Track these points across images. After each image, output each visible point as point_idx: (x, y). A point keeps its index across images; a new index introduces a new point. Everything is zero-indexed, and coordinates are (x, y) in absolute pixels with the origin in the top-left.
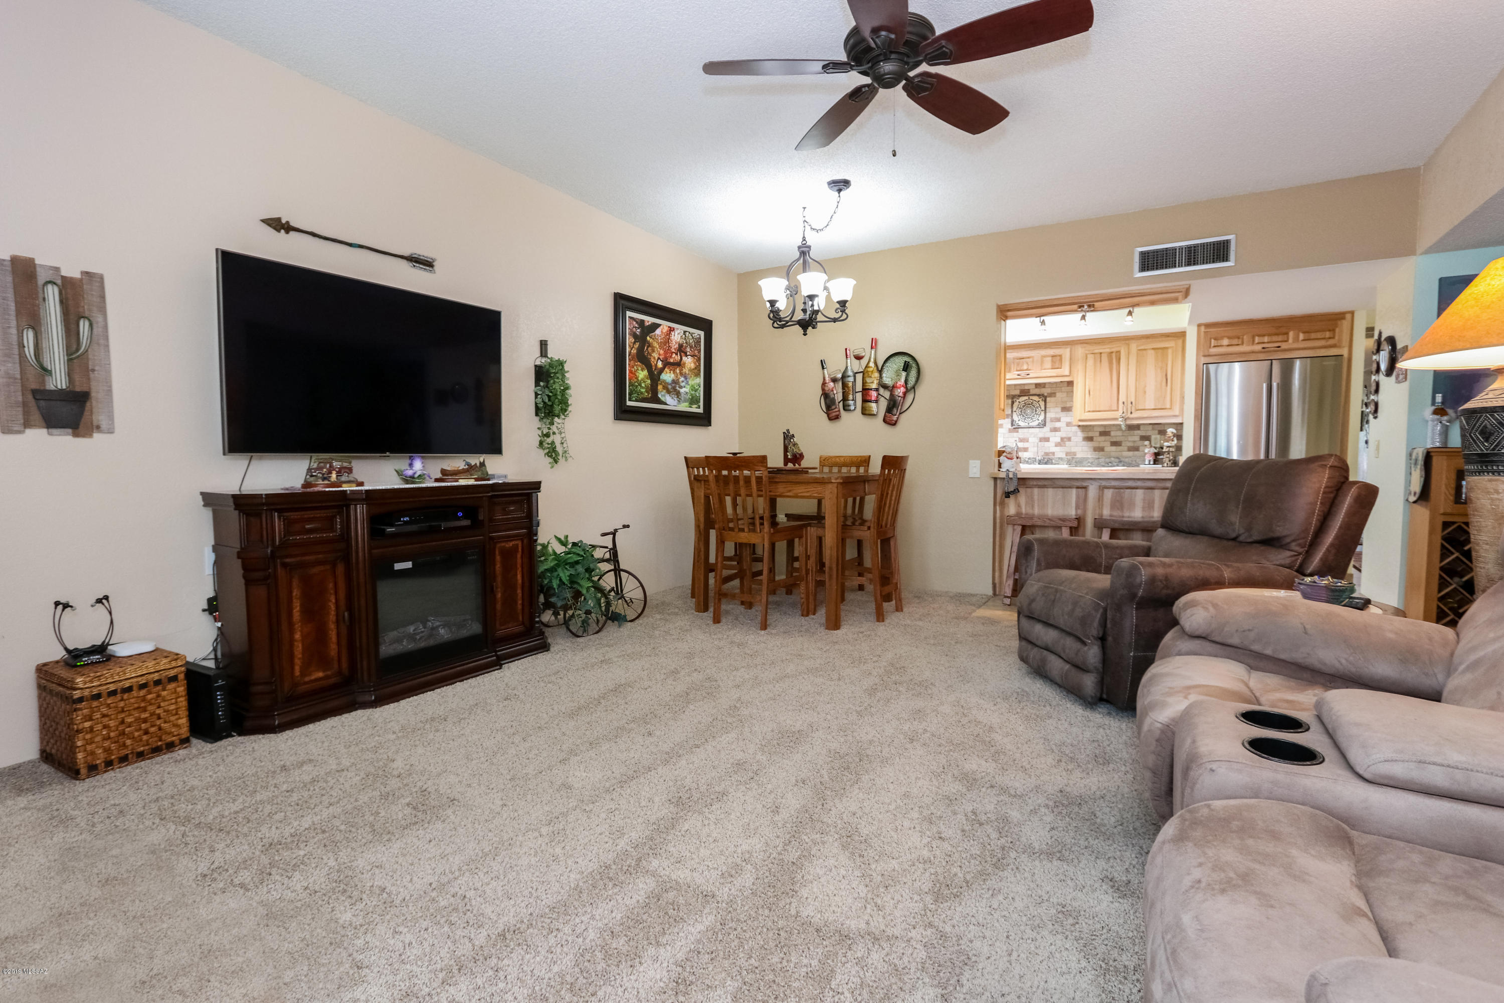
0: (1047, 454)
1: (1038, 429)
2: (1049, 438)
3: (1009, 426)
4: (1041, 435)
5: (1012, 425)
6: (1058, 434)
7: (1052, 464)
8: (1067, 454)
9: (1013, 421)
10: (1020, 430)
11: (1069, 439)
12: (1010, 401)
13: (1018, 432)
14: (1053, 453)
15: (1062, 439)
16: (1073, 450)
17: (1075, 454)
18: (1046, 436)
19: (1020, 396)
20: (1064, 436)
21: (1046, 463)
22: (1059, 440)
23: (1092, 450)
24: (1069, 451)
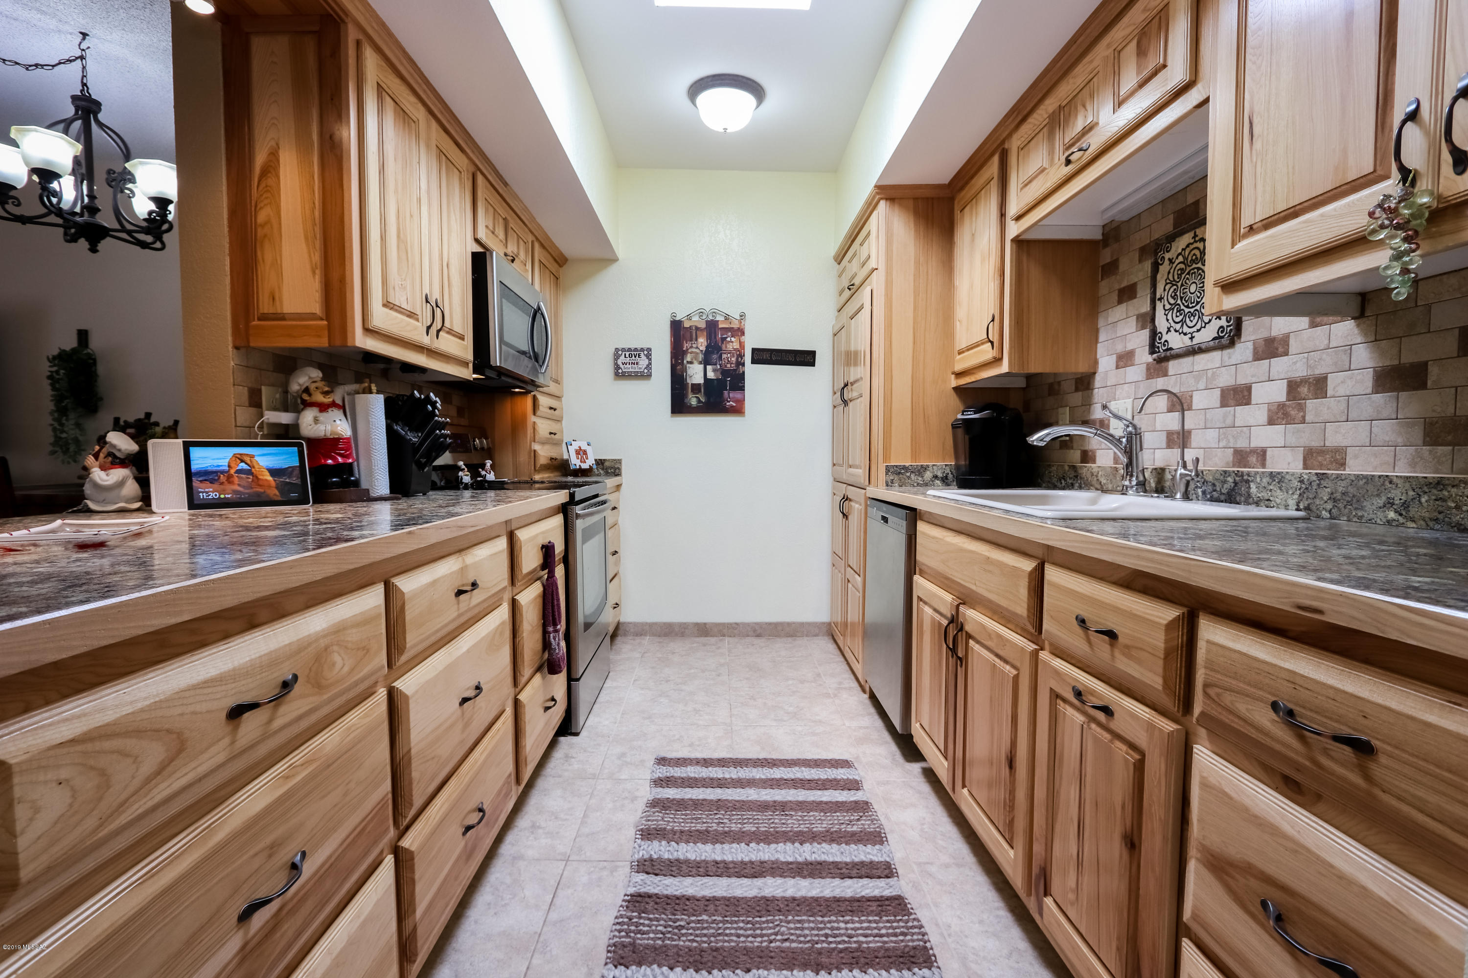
0: (1241, 456)
1: (1217, 355)
2: (1248, 388)
3: (1144, 357)
4: (1226, 379)
5: (1153, 349)
6: (1281, 366)
7: (1248, 500)
8: (1310, 456)
9: (1154, 334)
10: (1173, 366)
11: (1319, 386)
12: (1148, 265)
13: (1166, 375)
14: (1262, 454)
15: (1293, 386)
16: (1336, 437)
17: (1339, 457)
18: (1242, 380)
19: (1171, 238)
20: (1300, 371)
21: (1230, 498)
22: (1277, 392)
23: (1418, 433)
24: (1316, 443)
